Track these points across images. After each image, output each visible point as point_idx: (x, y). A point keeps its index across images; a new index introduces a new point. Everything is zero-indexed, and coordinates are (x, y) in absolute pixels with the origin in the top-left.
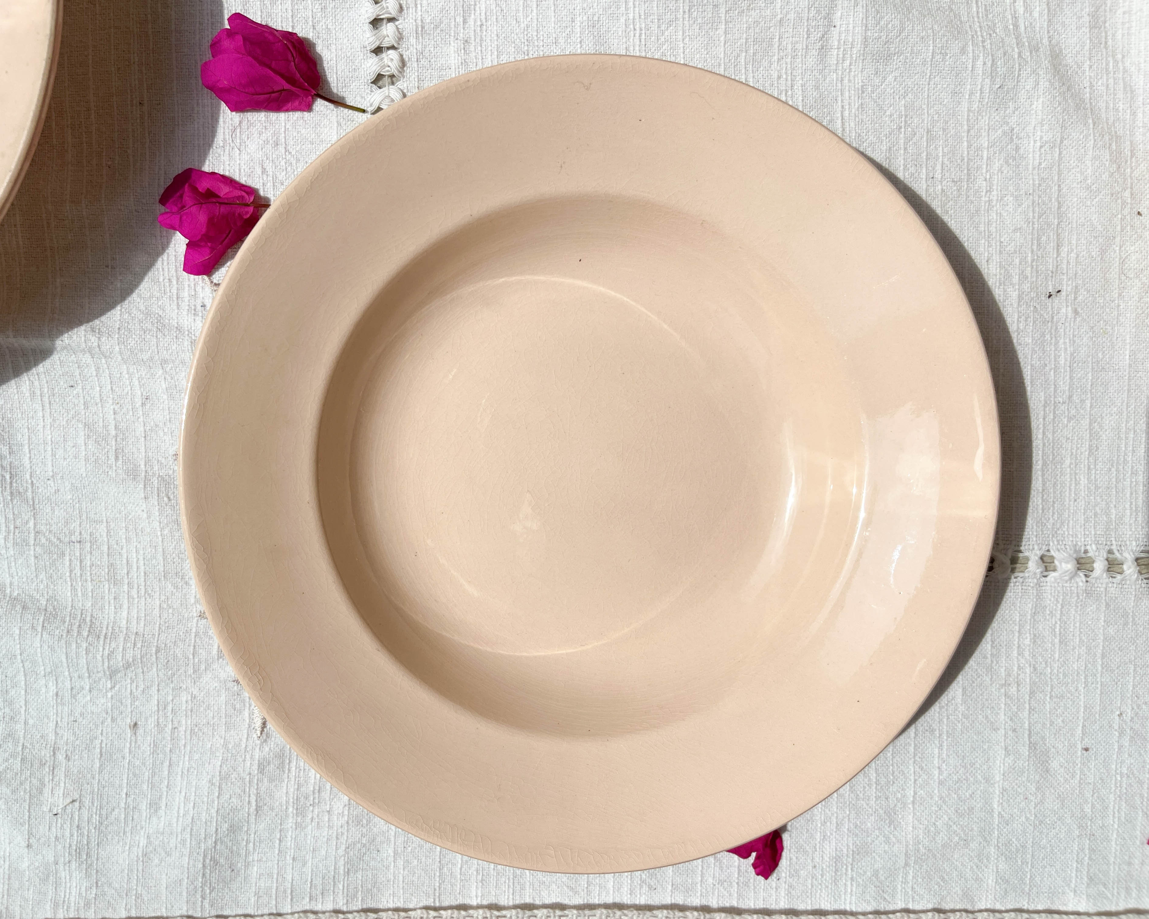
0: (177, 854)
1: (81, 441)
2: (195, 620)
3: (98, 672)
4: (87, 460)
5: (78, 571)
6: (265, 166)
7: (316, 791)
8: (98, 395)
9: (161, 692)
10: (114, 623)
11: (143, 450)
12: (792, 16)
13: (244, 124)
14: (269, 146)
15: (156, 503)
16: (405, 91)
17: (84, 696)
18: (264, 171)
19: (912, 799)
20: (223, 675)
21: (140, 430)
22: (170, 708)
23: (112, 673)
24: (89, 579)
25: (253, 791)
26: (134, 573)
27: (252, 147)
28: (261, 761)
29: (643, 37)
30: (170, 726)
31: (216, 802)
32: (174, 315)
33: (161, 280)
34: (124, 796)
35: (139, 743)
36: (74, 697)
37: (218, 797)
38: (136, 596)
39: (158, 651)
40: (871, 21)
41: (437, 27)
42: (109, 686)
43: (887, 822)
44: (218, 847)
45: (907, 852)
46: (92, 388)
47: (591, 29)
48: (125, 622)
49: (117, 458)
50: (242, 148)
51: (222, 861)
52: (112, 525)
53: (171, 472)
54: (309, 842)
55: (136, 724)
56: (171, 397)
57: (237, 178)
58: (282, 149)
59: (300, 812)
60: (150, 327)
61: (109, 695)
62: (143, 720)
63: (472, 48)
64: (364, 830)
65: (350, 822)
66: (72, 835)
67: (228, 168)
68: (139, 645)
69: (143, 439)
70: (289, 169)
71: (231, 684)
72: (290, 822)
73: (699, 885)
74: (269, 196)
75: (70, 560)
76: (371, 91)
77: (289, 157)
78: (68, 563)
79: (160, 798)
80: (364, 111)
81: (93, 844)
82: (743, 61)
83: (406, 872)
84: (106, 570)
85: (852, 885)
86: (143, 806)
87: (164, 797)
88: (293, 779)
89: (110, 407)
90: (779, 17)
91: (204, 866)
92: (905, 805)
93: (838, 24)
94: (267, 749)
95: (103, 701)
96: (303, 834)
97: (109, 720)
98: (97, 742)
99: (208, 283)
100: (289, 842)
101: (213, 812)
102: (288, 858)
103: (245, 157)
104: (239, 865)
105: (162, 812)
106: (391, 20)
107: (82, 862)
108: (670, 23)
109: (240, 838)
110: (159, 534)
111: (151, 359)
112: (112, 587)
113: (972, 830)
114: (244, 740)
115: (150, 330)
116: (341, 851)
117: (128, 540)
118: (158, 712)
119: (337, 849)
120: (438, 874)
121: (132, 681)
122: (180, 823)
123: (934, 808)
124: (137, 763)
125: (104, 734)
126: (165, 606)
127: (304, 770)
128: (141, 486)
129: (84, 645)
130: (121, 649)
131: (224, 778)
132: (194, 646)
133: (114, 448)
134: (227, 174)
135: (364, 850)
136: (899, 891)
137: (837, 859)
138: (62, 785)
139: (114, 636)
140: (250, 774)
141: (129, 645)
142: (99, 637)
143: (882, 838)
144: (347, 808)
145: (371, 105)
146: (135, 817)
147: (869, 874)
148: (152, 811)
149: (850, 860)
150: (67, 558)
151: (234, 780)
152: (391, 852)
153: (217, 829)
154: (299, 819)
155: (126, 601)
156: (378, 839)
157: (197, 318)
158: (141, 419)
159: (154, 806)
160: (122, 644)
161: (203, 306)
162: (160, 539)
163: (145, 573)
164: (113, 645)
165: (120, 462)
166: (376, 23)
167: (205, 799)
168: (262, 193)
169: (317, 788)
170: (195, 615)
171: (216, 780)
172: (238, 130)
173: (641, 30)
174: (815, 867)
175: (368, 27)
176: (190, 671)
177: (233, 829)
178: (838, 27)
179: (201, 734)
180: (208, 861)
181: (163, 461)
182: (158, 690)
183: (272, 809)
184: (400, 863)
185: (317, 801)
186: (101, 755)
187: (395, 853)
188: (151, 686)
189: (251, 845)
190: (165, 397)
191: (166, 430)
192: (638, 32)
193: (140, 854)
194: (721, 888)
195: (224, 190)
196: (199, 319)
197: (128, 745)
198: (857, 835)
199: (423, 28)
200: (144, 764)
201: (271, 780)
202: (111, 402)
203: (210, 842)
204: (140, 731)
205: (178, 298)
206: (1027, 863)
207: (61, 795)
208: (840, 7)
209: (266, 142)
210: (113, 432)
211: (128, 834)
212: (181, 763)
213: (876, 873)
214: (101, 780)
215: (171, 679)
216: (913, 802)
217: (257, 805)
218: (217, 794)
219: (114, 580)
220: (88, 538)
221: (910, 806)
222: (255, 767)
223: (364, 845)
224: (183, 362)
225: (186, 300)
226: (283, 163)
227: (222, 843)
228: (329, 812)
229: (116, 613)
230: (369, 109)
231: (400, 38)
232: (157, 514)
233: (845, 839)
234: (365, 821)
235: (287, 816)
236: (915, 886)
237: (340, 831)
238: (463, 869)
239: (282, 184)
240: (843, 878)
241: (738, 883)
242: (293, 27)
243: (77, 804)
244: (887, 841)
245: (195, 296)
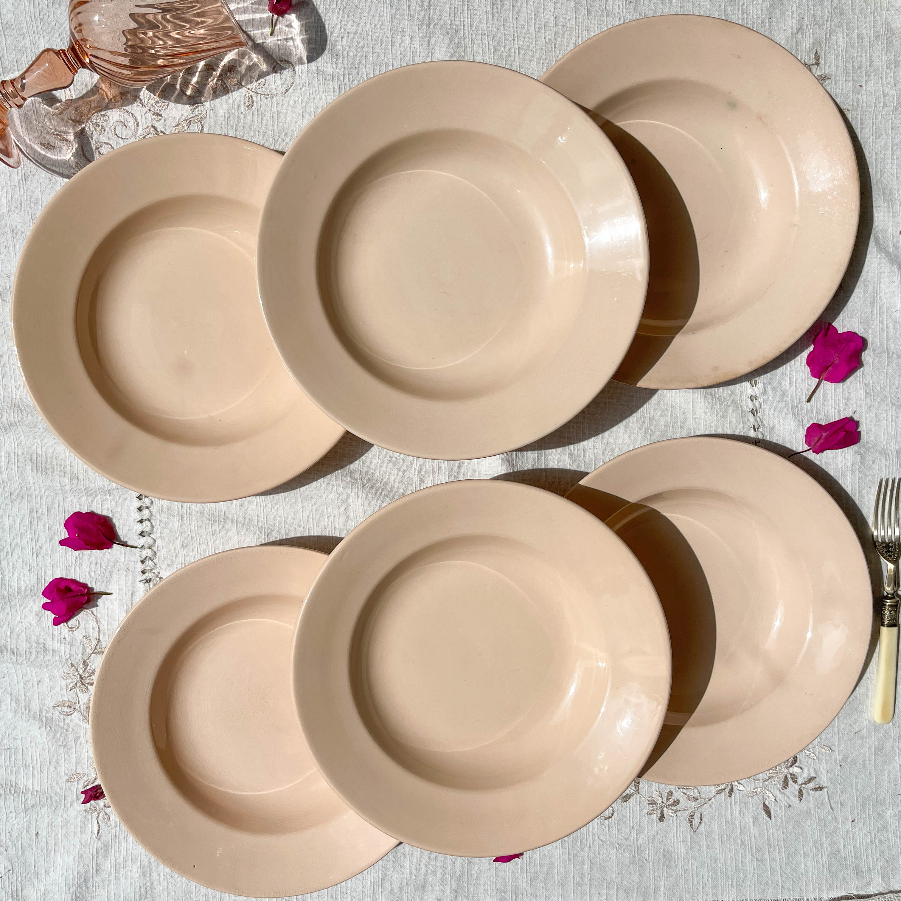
0: (59, 894)
1: (8, 702)
2: (65, 783)
3: (19, 810)
4: (11, 711)
5: (8, 762)
6: (91, 573)
7: (124, 861)
8: (16, 680)
9: (49, 817)
10: (26, 786)
11: (38, 705)
12: (330, 501)
13: (81, 555)
14: (92, 565)
15: (45, 730)
16: (155, 538)
17: (13, 821)
18: (91, 576)
19: (408, 852)
20: (79, 808)
21: (36, 696)
22: (53, 824)
23: (26, 810)
24: (14, 766)
25: (94, 862)
26: (35, 762)
27: (85, 566)
28: (98, 848)
29: (265, 509)
30: (54, 833)
31: (77, 869)
32: (51, 643)
33: (44, 627)
34: (33, 867)
35: (40, 842)
36: (8, 821)
37: (78, 866)
38: (36, 773)
39: (47, 799)
40: (366, 504)
41: (168, 509)
42: (25, 816)
43: (397, 864)
44: (78, 890)
45: (407, 878)
46: (14, 678)
47: (241, 507)
48: (31, 785)
49: (25, 710)
50: (80, 566)
51: (81, 896)
52: (24, 740)
53: (51, 715)
54: (122, 886)
55: (38, 833)
56: (51, 680)
57: (78, 580)
58: (98, 566)
59: (117, 871)
60: (40, 649)
61: (25, 820)
62: (41, 831)
63: (185, 519)
64: (148, 879)
65: (141, 875)
66: (9, 887)
67: (74, 576)
68: (38, 796)
69: (38, 700)
70: (102, 575)
71: (82, 813)
72: (112, 877)
73: (309, 898)
74: (94, 587)
75: (5, 758)
76: (139, 538)
77: (102, 569)
78: (4, 759)
79: (51, 867)
80: (136, 548)
81: (19, 890)
82: (311, 518)
83: (169, 898)
84: (22, 762)
85: (382, 895)
86: (43, 871)
87: (52, 867)
88: (113, 856)
89: (21, 685)
90: (325, 502)
91: (72, 899)
92: (405, 856)
93: (352, 504)
94: (100, 842)
95: (22, 823)
96: (119, 882)
97: (25, 832)
98: (20, 842)
99: (67, 627)
100: (112, 886)
101: (76, 873)
102: (112, 893)
103: (82, 570)
104: (89, 898)
105: (51, 874)
106: (147, 507)
107: (14, 899)
108: (277, 504)
109: (89, 885)
110: (46, 744)
111: (41, 665)
112: (24, 769)
113: (437, 866)
114: (89, 838)
115: (40, 652)
116: (137, 890)
117: (32, 747)
118: (48, 827)
119: (135, 888)
120: (184, 898)
121: (35, 813)
122: (60, 879)
123: (419, 857)
124: (39, 851)
125: (23, 838)
126: (50, 777)
127: (119, 851)
128: (38, 722)
129: (13, 798)
130: (30, 798)
131: (80, 857)
132: (65, 795)
133: (24, 705)
134: (74, 578)
135: (148, 888)
136: (405, 897)
137: (374, 883)
138: (4, 862)
139: (27, 793)
140: (92, 855)
141: (33, 796)
142: (19, 793)
143: (395, 872)
144: (139, 869)
145: (140, 545)
146: (39, 877)
147: (389, 889)
148: (47, 874)
149: (380, 883)
150: (3, 757)
151: (85, 858)
152: (161, 888)
153: (78, 882)
154: (117, 875)
155: (31, 776)
156: (155, 883)
157: (62, 645)
158: (37, 691)
159: (48, 872)
160: (30, 796)
161: (65, 638)
162: (47, 746)
163: (40, 762)
164: (26, 797)
165: (27, 711)
166: (140, 509)
167: (72, 868)
168: (90, 586)
169: (125, 860)
170: (64, 780)
171: (76, 859)
172: (78, 558)
173: (263, 506)
174: (364, 887)
175: (136, 510)
176: (63, 807)
177: (85, 881)
178: (352, 506)
179: (69, 837)
180: (74, 897)
181: (48, 709)
182: (48, 817)
183: (104, 871)
184: (166, 894)
185: (125, 866)
186: (22, 848)
187: (163, 889)
188: (45, 815)
189: (94, 888)
190: (48, 680)
191: (49, 695)
192: (262, 507)
193: (42, 895)
194: (320, 899)
195: (73, 587)
196: (63, 645)
197: (34, 843)
198: (383, 871)
199: (162, 510)
200: (42, 852)
201: (103, 857)
202: (22, 684)
203: (74, 888)
204: (40, 836)
205: (52, 635)
206: (466, 882)
207: (3, 868)
208: (351, 498)
209: (91, 563)
210: (23, 697)
211: (36, 885)
212: (60, 850)
213: (393, 889)
214: (22, 860)
215: (54, 811)
216: (409, 854)
217: (96, 869)
218: (77, 865)
219: (25, 766)
220: (13, 747)
221: (408, 856)
222: (95, 851)
223: (148, 886)
224: (56, 666)
225: (57, 635)
226: (99, 572)
227: (80, 888)
228: (131, 871)
229: (27, 781)
230: (139, 547)
231: (152, 515)
232: (45, 735)
233: (378, 873)
234: (148, 875)
235: (111, 873)
236: (412, 894)
237: (136, 880)
238: (196, 895)
239: (99, 582)
240: (378, 892)
241: (328, 896)
242: (102, 511)
243: (11, 872)
244: (397, 873)
245: (61, 634)
